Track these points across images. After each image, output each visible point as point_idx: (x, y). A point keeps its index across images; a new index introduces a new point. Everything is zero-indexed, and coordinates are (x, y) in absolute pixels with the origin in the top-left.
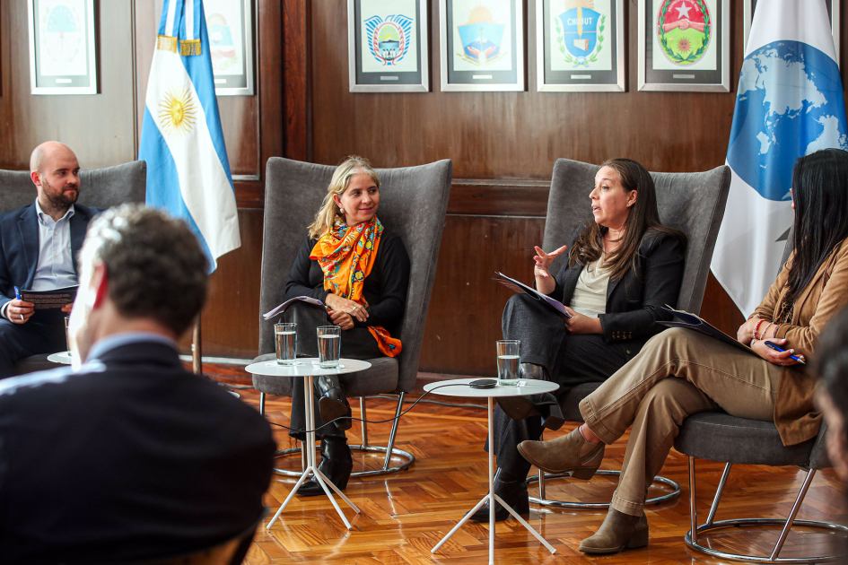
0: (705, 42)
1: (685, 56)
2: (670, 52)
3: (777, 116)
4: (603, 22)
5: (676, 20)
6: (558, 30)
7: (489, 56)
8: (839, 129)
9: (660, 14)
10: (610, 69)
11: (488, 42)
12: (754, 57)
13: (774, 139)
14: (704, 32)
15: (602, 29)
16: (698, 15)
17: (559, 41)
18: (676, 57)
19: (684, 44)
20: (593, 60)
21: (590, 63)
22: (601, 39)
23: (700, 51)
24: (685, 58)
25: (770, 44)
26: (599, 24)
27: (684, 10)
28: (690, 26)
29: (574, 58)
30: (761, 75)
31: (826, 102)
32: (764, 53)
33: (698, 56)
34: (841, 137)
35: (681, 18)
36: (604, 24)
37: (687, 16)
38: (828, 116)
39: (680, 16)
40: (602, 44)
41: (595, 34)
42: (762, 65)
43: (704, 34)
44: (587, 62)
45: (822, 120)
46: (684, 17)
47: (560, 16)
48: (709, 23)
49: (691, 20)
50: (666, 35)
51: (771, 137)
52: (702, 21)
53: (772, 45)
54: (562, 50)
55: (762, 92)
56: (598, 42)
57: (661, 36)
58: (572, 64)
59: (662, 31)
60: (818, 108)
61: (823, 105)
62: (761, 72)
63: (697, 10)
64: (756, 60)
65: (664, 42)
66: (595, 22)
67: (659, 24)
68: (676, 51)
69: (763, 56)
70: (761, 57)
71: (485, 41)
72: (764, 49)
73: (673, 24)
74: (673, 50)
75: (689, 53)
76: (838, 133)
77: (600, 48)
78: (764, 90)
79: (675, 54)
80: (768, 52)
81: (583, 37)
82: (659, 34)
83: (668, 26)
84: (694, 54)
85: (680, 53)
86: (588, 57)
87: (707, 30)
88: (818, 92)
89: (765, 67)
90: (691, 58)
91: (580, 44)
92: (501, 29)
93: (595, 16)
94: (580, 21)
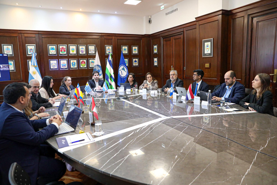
0: (85, 65)
6: (72, 64)
10: (77, 67)
19: (83, 65)
20: (75, 67)
37: (84, 63)
40: (76, 65)
72: (96, 65)
91: (74, 65)
92: (66, 64)
93: (75, 63)
94: (74, 63)
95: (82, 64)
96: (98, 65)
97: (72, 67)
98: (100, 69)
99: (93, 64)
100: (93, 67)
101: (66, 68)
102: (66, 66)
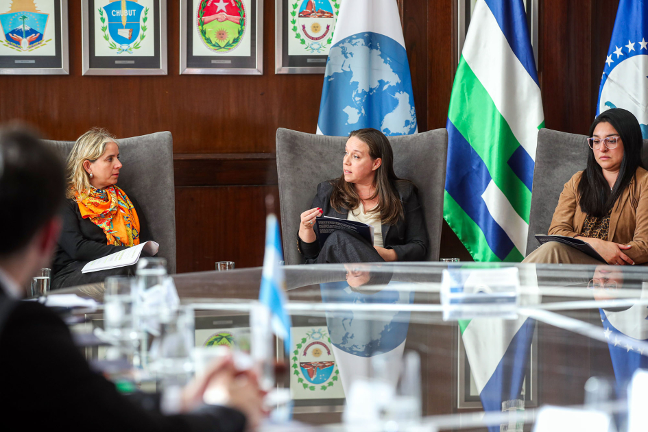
0: (240, 32)
1: (222, 44)
2: (209, 41)
3: (364, 93)
4: (146, 14)
5: (215, 13)
6: (103, 20)
7: (31, 43)
8: (410, 103)
9: (200, 8)
10: (152, 55)
11: (31, 29)
12: (341, 45)
13: (363, 111)
14: (239, 24)
15: (145, 20)
16: (234, 10)
17: (104, 29)
18: (214, 45)
19: (221, 34)
20: (137, 47)
21: (134, 50)
22: (144, 29)
23: (235, 41)
24: (222, 46)
25: (355, 35)
26: (142, 15)
27: (221, 5)
28: (227, 19)
29: (118, 45)
30: (347, 60)
31: (399, 81)
32: (349, 42)
33: (234, 44)
34: (411, 109)
35: (219, 12)
36: (147, 16)
37: (225, 10)
38: (401, 92)
39: (218, 10)
40: (145, 33)
41: (139, 24)
42: (348, 51)
43: (239, 26)
44: (130, 49)
45: (397, 95)
46: (221, 11)
47: (105, 8)
48: (244, 16)
49: (228, 13)
50: (205, 26)
51: (360, 110)
52: (239, 15)
53: (358, 36)
54: (107, 38)
55: (349, 74)
56: (141, 32)
57: (200, 27)
58: (116, 50)
59: (202, 23)
60: (394, 86)
61: (397, 83)
62: (347, 57)
63: (234, 5)
64: (342, 47)
65: (203, 32)
66: (138, 13)
67: (199, 16)
68: (214, 40)
69: (350, 44)
70: (346, 45)
71: (27, 28)
72: (350, 39)
73: (212, 17)
74: (211, 39)
75: (226, 42)
76: (409, 106)
77: (143, 37)
78: (351, 72)
79: (214, 43)
80: (354, 41)
81: (127, 27)
82: (199, 25)
83: (207, 18)
84: (231, 42)
85: (217, 41)
86: (132, 45)
87: (242, 23)
88: (394, 74)
89: (351, 54)
90: (228, 45)
91: (124, 33)
92: (44, 17)
93: (139, 8)
94: (124, 13)
95: (213, 27)
96: (372, 40)
97: (105, 47)
98: (390, 76)
99: (323, 22)
100: (322, 61)
101: (41, 61)
102: (49, 32)
